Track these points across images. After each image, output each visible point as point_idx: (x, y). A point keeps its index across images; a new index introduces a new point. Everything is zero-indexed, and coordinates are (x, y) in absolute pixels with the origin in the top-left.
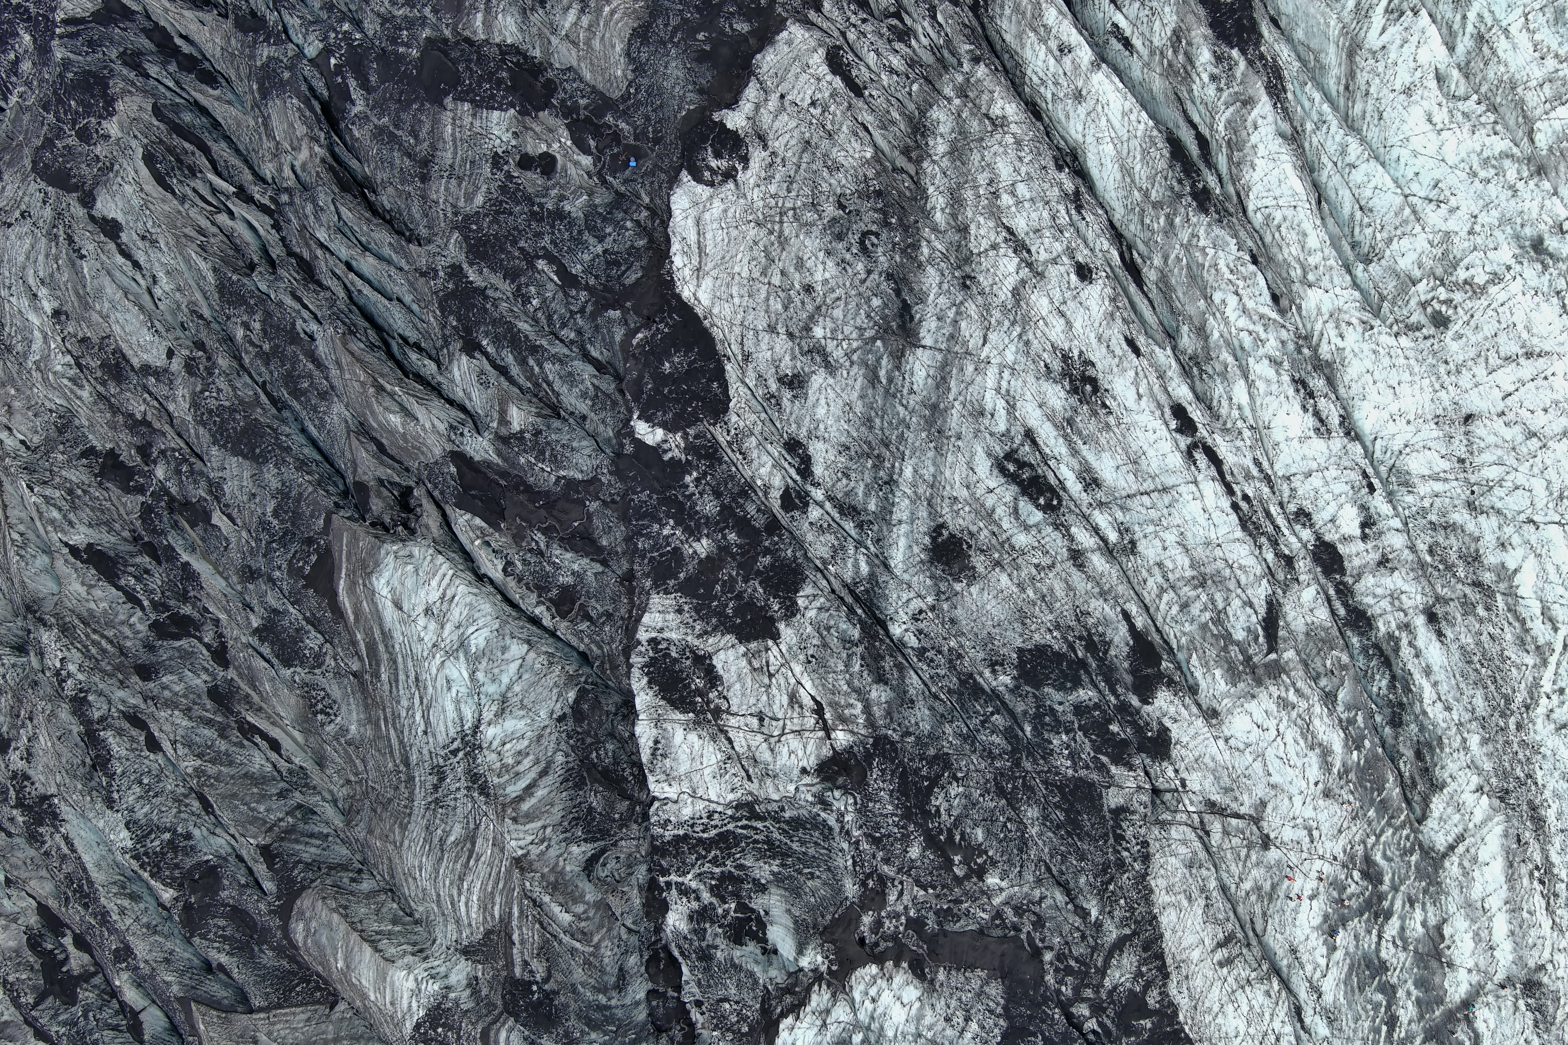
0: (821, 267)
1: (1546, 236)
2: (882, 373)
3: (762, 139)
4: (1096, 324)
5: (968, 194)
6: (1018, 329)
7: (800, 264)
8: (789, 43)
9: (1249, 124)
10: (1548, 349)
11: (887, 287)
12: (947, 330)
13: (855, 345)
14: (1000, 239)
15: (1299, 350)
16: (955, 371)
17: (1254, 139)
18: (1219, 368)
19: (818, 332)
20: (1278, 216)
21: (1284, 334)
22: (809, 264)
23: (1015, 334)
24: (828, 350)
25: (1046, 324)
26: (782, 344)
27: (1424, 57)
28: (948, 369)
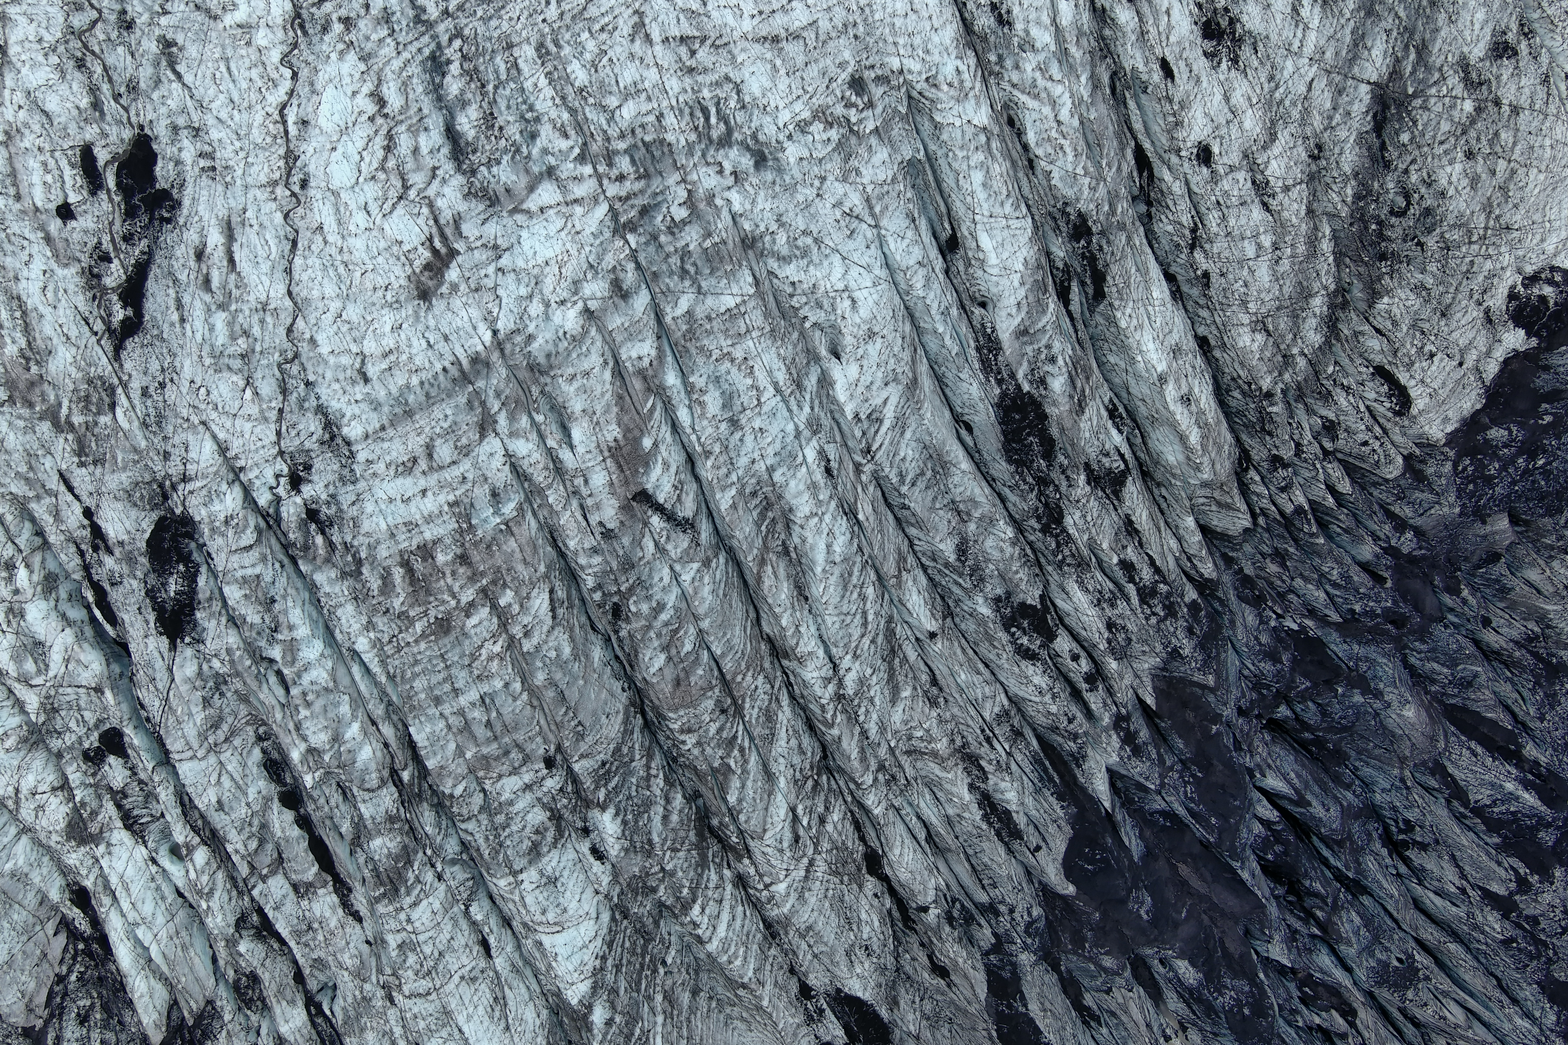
0: (1454, 179)
1: (752, 170)
2: (1413, 56)
3: (1489, 319)
4: (1199, 96)
5: (1301, 249)
6: (1277, 95)
7: (1474, 182)
8: (1446, 420)
9: (1025, 309)
10: (757, 46)
11: (1392, 153)
12: (1345, 99)
13: (1433, 91)
14: (1281, 196)
15: (1000, 58)
16: (1344, 53)
17: (1022, 292)
18: (1084, 42)
19: (1468, 106)
20: (1008, 209)
21: (1015, 77)
22: (1465, 182)
23: (1281, 90)
24: (1462, 85)
25: (1249, 99)
26: (1508, 94)
27: (853, 370)
28: (1350, 56)
